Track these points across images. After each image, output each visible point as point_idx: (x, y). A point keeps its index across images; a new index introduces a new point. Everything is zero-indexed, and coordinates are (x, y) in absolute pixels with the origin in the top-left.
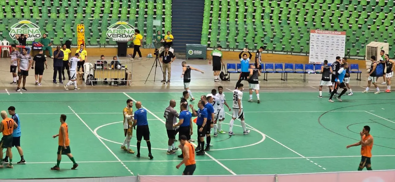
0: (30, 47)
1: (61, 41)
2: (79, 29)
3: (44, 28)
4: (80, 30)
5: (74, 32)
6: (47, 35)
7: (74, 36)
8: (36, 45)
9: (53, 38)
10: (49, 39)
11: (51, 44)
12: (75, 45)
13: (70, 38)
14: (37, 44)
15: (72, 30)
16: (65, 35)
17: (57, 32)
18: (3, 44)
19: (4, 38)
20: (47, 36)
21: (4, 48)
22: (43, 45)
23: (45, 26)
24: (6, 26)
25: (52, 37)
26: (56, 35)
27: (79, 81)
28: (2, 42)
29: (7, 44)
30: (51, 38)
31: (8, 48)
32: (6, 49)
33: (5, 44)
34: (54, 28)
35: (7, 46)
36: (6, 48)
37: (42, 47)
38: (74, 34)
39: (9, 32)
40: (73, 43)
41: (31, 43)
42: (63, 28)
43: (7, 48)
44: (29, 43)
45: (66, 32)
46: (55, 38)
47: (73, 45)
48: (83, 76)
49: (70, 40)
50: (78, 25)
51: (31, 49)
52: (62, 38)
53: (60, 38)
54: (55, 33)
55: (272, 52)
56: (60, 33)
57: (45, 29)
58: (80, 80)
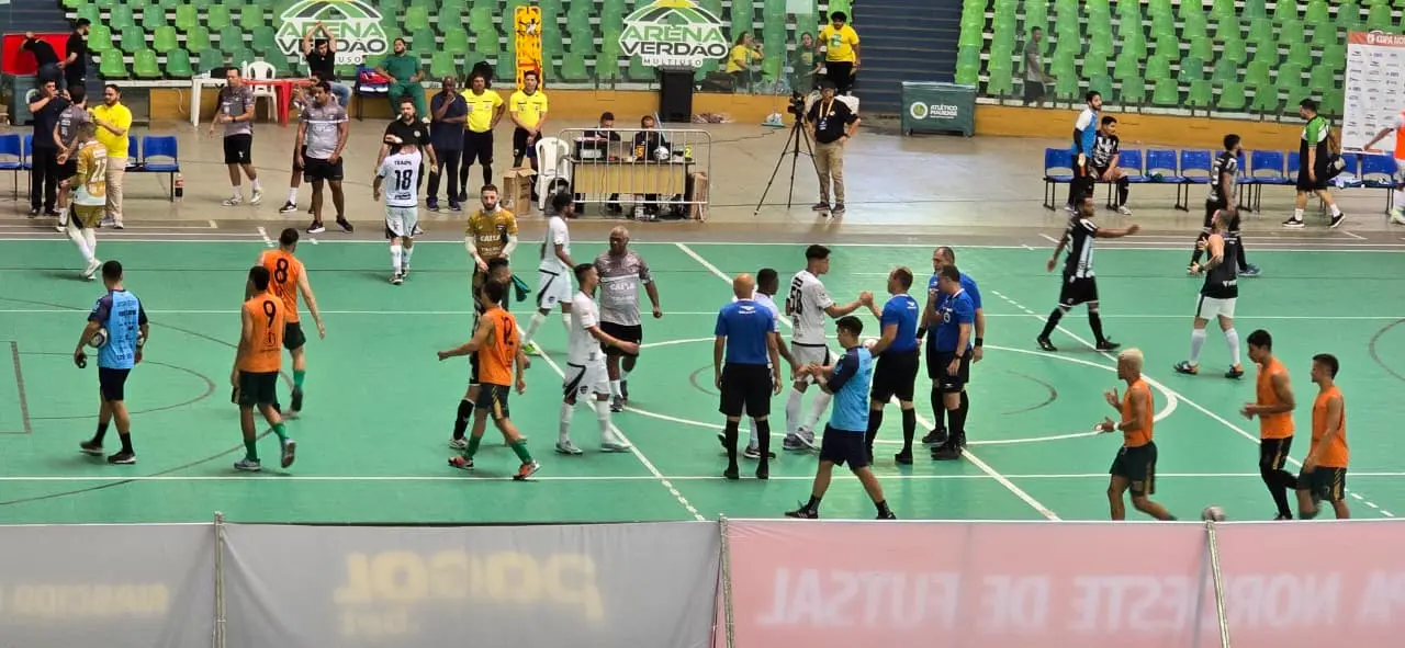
0: (348, 86)
1: (459, 67)
2: (521, 22)
3: (399, 18)
4: (524, 28)
5: (503, 33)
6: (409, 46)
7: (503, 47)
8: (370, 77)
9: (429, 56)
10: (414, 58)
11: (422, 74)
12: (506, 81)
13: (488, 57)
14: (373, 74)
15: (497, 26)
16: (472, 47)
17: (443, 35)
18: (253, 76)
19: (258, 54)
20: (409, 48)
21: (257, 87)
22: (394, 80)
23: (403, 14)
24: (266, 12)
25: (426, 50)
26: (440, 46)
27: (519, 202)
28: (251, 66)
29: (269, 74)
30: (423, 56)
31: (272, 87)
32: (264, 92)
33: (261, 75)
34: (433, 19)
35: (269, 80)
36: (265, 87)
37: (389, 84)
38: (503, 40)
39: (276, 31)
40: (500, 73)
41: (353, 73)
42: (464, 19)
43: (269, 87)
44: (344, 72)
45: (474, 35)
46: (437, 55)
47: (499, 81)
48: (533, 186)
49: (491, 62)
50: (519, 10)
51: (351, 92)
52: (462, 57)
53: (456, 57)
54: (438, 39)
55: (1209, 113)
56: (454, 39)
57: (401, 25)
58: (522, 197)
